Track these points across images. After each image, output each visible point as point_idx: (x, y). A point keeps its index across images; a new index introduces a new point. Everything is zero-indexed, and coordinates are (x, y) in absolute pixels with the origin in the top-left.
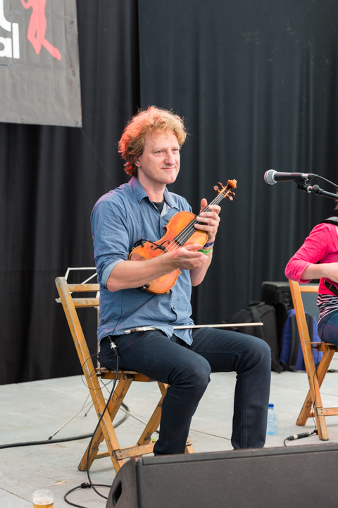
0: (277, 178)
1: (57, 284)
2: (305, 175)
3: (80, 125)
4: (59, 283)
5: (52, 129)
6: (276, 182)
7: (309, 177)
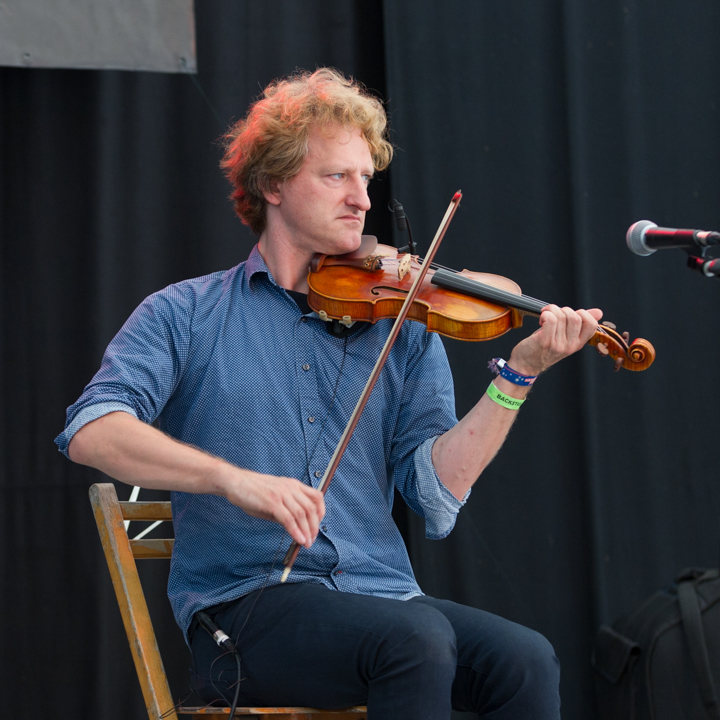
0: (651, 239)
1: (92, 500)
2: (702, 234)
3: (190, 66)
4: (98, 499)
5: (129, 80)
6: (653, 251)
7: (709, 239)
